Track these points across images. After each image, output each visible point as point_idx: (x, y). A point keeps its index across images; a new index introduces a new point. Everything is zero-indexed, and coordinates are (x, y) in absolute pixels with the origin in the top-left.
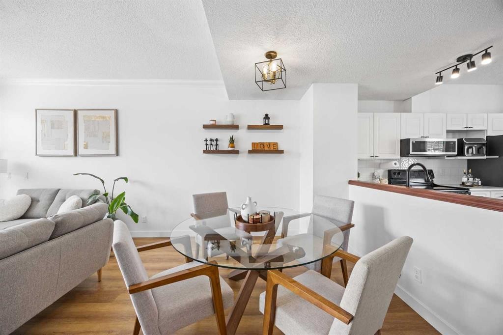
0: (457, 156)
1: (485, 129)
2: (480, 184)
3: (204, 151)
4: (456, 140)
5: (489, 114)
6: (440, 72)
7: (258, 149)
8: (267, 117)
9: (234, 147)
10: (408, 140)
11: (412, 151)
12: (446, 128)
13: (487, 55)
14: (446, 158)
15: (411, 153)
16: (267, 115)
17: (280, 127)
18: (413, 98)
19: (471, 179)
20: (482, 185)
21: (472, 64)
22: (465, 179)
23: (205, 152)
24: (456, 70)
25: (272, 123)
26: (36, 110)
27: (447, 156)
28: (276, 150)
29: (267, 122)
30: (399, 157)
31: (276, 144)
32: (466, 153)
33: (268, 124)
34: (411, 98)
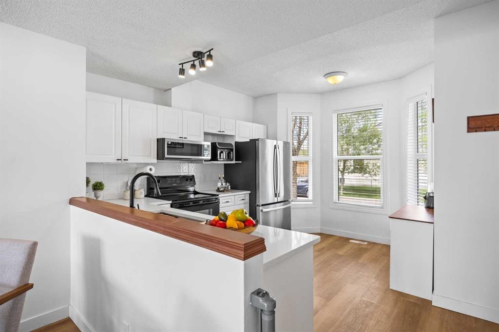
0: (211, 160)
1: (234, 134)
2: (229, 189)
4: (210, 144)
5: (237, 121)
6: (182, 64)
10: (164, 139)
11: (167, 155)
12: (204, 129)
13: (209, 56)
14: (204, 163)
15: (166, 156)
18: (173, 89)
19: (224, 184)
20: (231, 189)
21: (203, 63)
22: (219, 185)
24: (194, 66)
27: (205, 161)
32: (218, 157)
34: (170, 89)
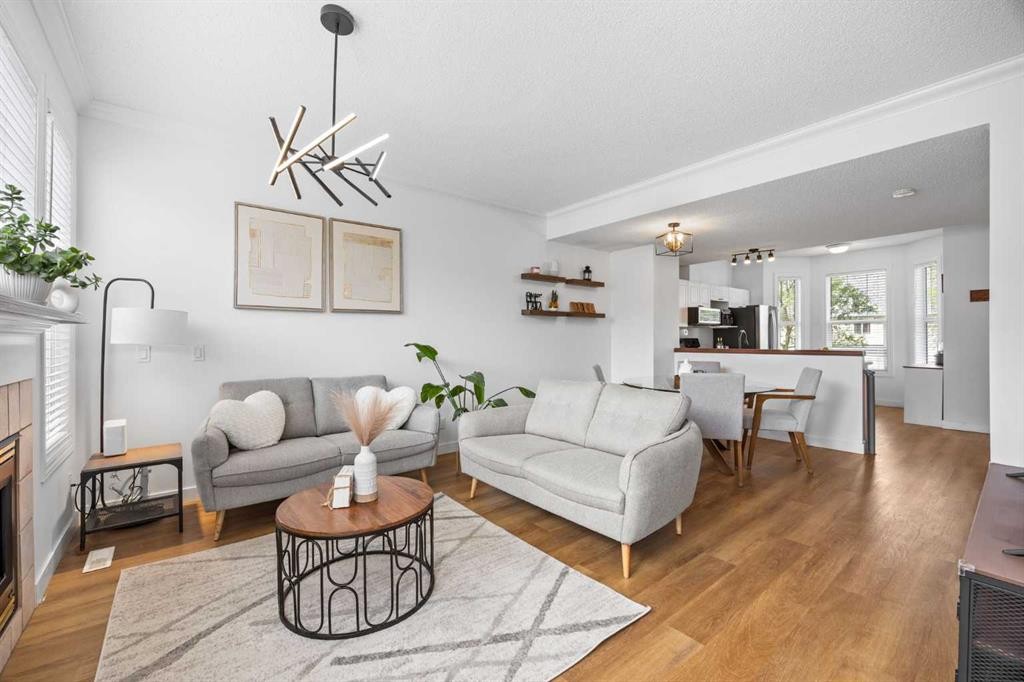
1: (728, 301)
4: (719, 310)
5: (729, 288)
6: (735, 255)
7: (580, 311)
8: (587, 270)
9: (557, 307)
10: (696, 309)
11: (700, 320)
13: (771, 255)
16: (588, 268)
17: (601, 285)
21: (759, 257)
23: (523, 312)
24: (747, 258)
25: (595, 278)
26: (237, 204)
28: (594, 314)
29: (587, 277)
30: (686, 325)
31: (592, 306)
33: (589, 280)
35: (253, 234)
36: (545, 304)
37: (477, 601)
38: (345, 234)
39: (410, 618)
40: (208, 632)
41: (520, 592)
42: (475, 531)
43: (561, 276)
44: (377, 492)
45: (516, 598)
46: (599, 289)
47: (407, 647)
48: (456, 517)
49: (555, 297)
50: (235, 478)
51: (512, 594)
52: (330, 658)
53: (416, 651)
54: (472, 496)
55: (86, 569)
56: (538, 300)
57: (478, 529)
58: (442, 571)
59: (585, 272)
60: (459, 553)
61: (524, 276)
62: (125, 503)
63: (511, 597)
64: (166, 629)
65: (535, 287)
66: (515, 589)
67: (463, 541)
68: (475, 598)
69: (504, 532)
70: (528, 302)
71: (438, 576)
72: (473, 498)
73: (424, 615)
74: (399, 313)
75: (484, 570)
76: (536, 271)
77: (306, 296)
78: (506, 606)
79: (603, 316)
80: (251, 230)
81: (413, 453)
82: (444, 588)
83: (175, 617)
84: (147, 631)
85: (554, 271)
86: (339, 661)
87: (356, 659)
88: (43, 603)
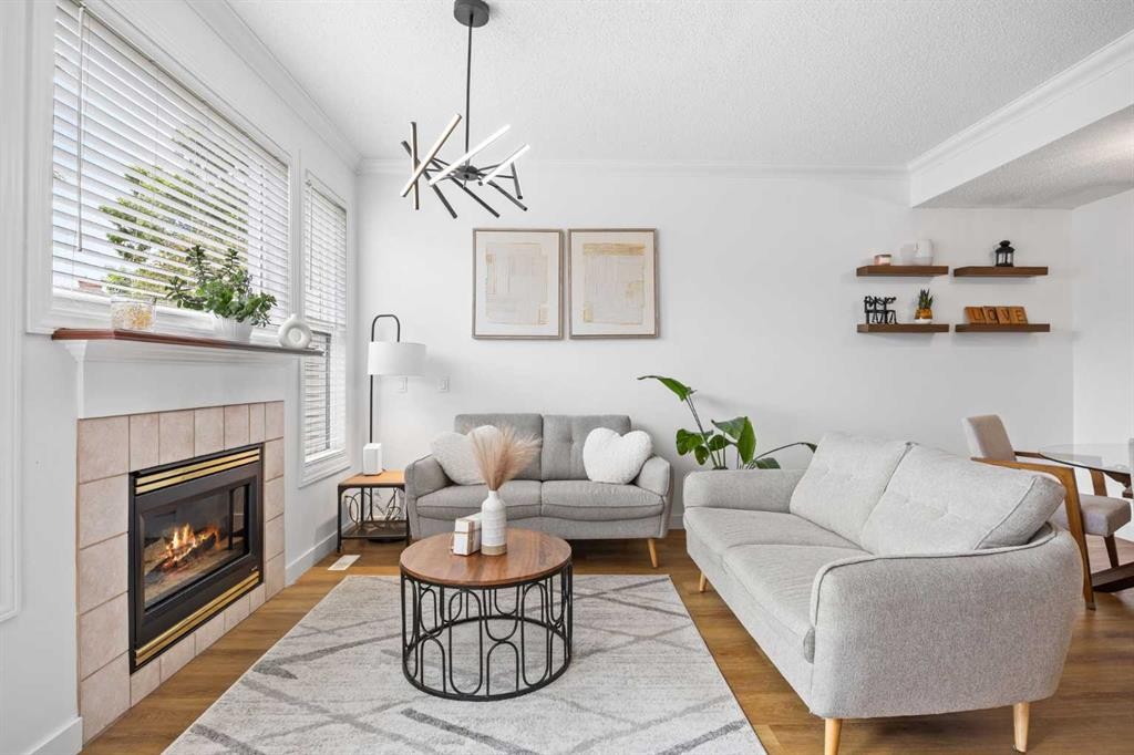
3: (859, 326)
7: (987, 322)
8: (1005, 247)
9: (930, 317)
16: (1006, 244)
17: (1040, 272)
23: (860, 329)
25: (1019, 260)
26: (475, 231)
28: (1023, 325)
29: (1004, 261)
31: (1021, 310)
33: (1011, 265)
35: (489, 259)
36: (904, 312)
37: (586, 715)
38: (585, 246)
39: (503, 701)
40: (351, 646)
41: (645, 726)
42: (664, 633)
43: (938, 263)
44: (506, 545)
45: (634, 731)
46: (1039, 278)
47: (472, 729)
48: (656, 609)
49: (925, 302)
50: (434, 510)
51: (633, 723)
52: (404, 707)
53: (476, 736)
54: (701, 589)
55: (331, 568)
56: (889, 307)
57: (670, 632)
58: (581, 666)
59: (998, 252)
60: (622, 652)
61: (861, 272)
62: (387, 521)
63: (629, 726)
64: (331, 632)
65: (880, 288)
66: (642, 720)
67: (638, 639)
68: (587, 710)
69: (702, 646)
70: (868, 312)
71: (572, 669)
72: (703, 592)
73: (520, 703)
74: (655, 336)
75: (630, 681)
76: (883, 261)
77: (541, 322)
78: (611, 734)
79: (1045, 328)
80: (487, 256)
81: (629, 515)
82: (566, 686)
83: (346, 623)
84: (321, 628)
85: (922, 257)
86: (409, 713)
87: (424, 718)
88: (292, 586)
